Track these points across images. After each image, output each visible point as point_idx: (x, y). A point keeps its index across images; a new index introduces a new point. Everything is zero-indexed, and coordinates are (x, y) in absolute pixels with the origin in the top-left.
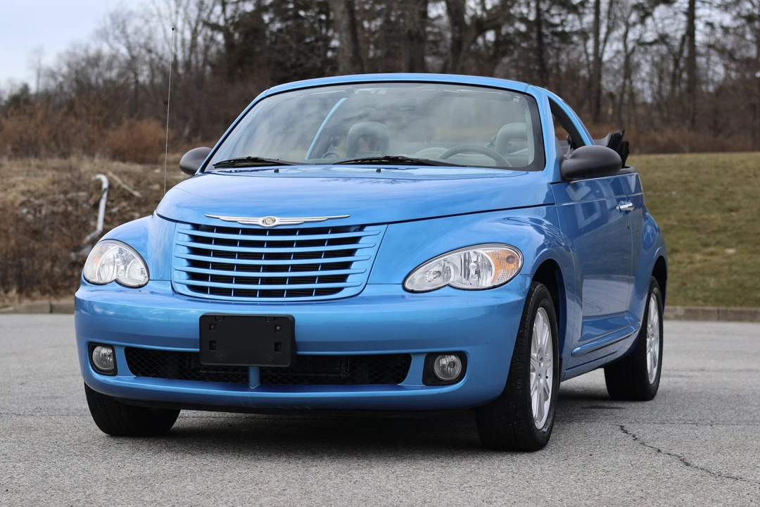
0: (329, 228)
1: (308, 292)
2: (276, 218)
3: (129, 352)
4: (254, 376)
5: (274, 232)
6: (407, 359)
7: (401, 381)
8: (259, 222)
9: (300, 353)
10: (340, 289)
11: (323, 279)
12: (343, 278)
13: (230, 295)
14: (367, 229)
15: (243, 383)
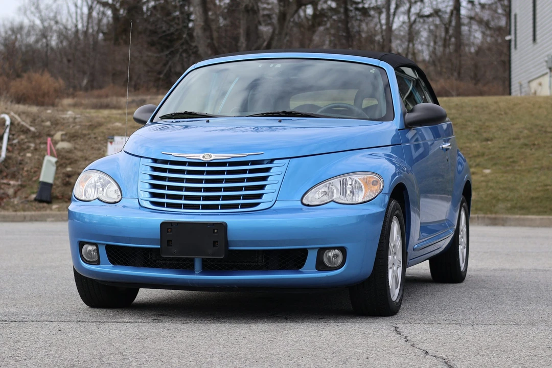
0: (249, 161)
1: (235, 206)
2: (212, 155)
3: (109, 248)
4: (198, 265)
5: (211, 164)
6: (303, 253)
7: (301, 267)
8: (201, 157)
9: (231, 248)
10: (258, 204)
11: (246, 197)
12: (259, 196)
13: (181, 208)
14: (275, 162)
15: (189, 268)
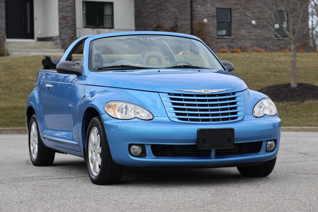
0: (226, 94)
1: (227, 119)
2: (209, 90)
3: (153, 147)
4: (213, 153)
5: (209, 95)
6: (261, 143)
7: (259, 151)
8: (202, 91)
9: (235, 142)
10: (236, 118)
11: (231, 113)
12: (235, 113)
14: (237, 93)
15: (208, 156)
